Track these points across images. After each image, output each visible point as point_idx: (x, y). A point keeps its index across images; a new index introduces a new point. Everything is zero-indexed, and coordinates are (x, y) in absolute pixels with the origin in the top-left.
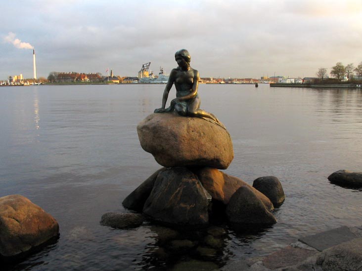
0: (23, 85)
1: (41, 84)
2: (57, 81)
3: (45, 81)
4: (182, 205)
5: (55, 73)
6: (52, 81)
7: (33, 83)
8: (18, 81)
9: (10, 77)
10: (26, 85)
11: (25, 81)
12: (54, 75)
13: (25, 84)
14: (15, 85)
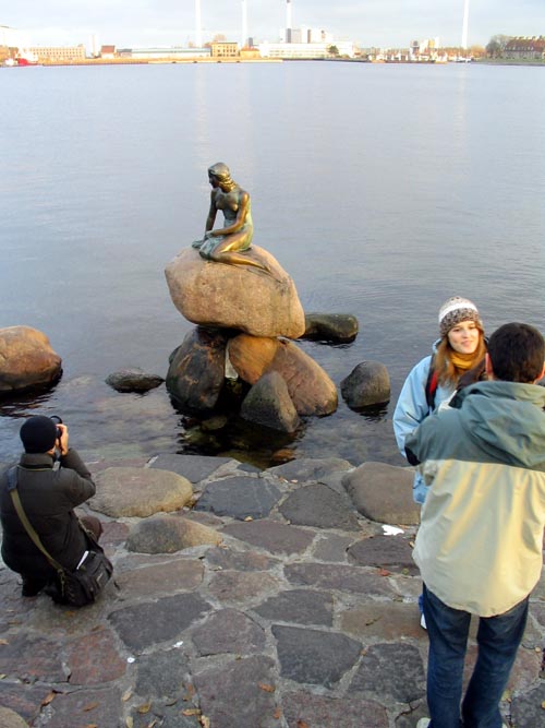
0: (433, 62)
1: (472, 60)
2: (505, 55)
3: (481, 53)
4: (187, 378)
5: (502, 38)
6: (494, 55)
7: (454, 58)
8: (428, 51)
9: (416, 43)
10: (439, 63)
11: (441, 53)
12: (498, 41)
13: (438, 59)
14: (418, 62)
